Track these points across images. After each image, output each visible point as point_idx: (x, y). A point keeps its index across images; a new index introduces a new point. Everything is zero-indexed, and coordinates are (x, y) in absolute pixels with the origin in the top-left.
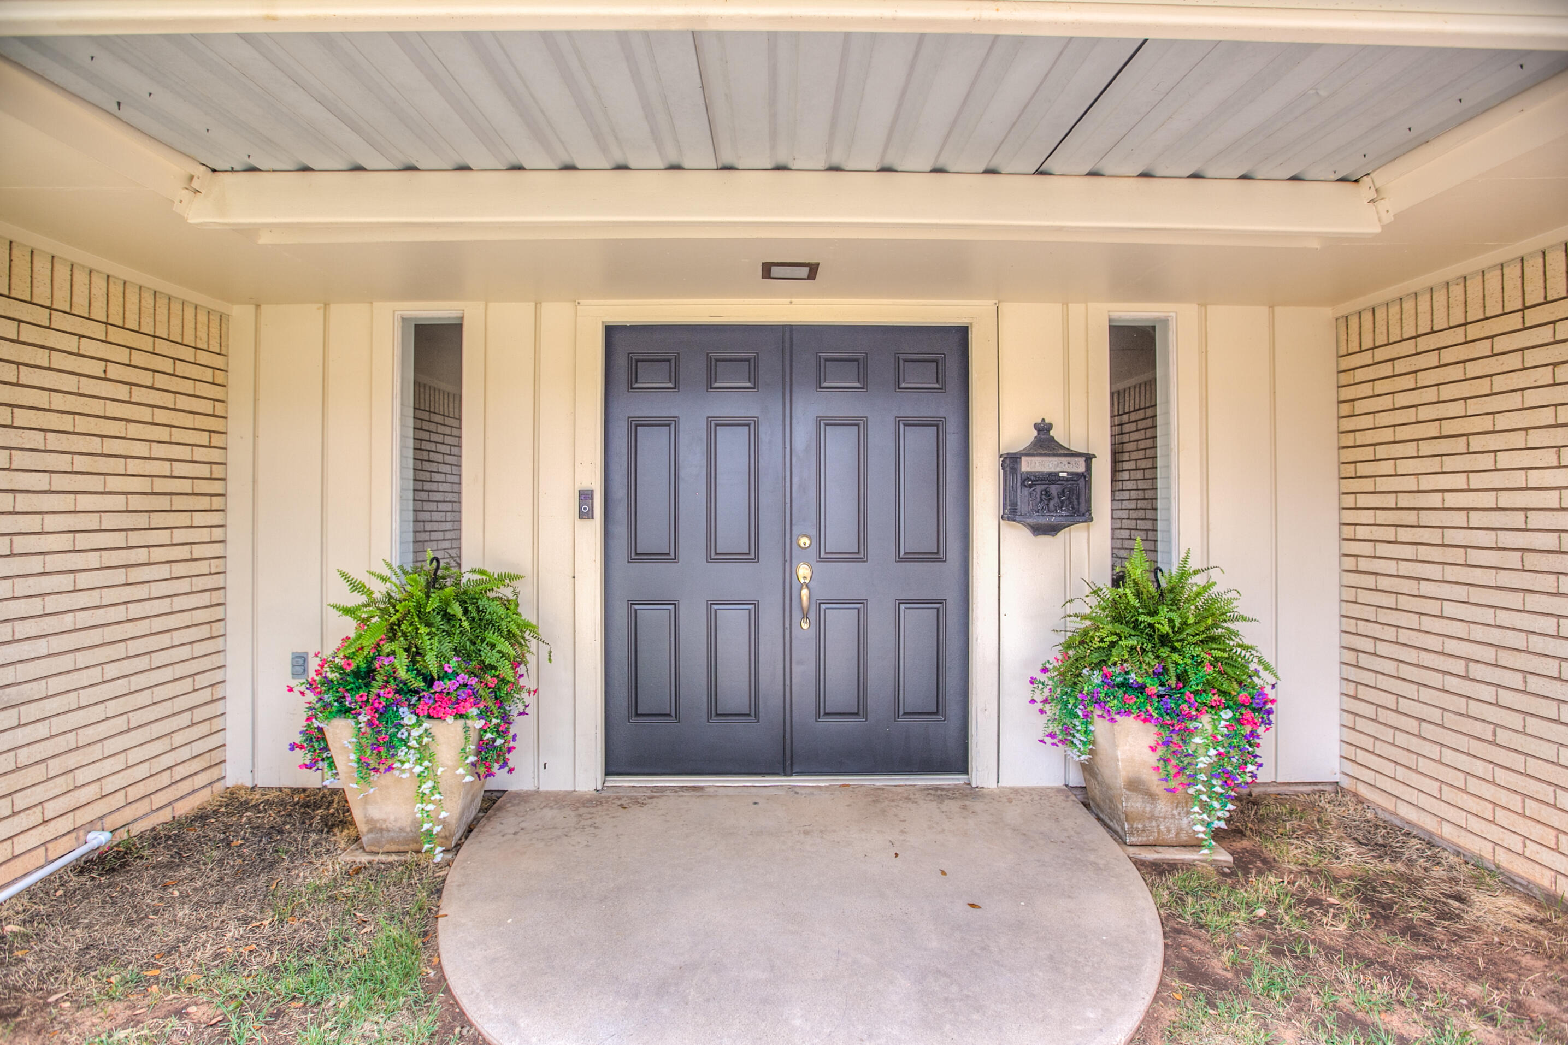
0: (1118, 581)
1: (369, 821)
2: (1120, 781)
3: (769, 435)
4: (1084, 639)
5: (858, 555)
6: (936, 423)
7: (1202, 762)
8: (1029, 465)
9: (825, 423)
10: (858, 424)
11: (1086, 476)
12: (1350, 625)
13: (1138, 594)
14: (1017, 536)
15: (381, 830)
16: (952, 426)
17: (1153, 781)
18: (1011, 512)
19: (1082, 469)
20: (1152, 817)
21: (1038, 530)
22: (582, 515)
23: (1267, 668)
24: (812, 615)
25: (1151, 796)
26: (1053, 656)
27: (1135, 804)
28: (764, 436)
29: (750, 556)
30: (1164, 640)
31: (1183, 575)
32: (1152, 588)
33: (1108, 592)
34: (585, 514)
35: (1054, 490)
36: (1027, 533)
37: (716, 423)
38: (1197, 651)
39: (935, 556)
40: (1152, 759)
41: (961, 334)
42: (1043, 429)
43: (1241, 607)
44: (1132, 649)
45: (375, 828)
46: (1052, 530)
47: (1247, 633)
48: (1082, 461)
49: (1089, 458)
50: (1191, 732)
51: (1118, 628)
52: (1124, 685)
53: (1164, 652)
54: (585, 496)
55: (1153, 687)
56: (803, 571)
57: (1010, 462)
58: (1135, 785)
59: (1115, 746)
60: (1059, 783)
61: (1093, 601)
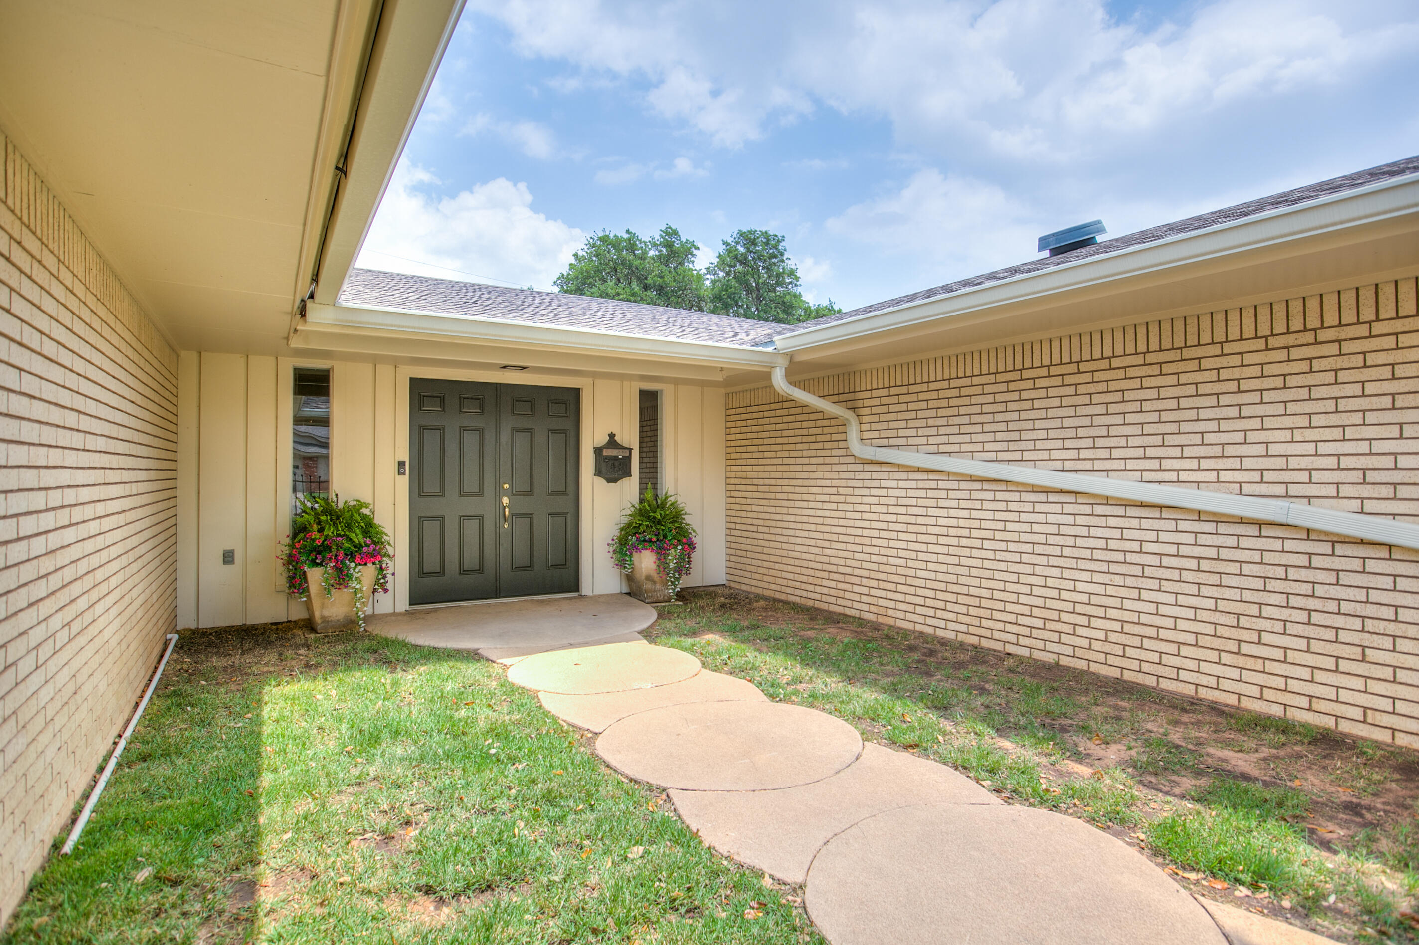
0: (641, 501)
1: (323, 617)
2: (643, 577)
3: (489, 436)
4: (629, 525)
5: (530, 493)
6: (563, 431)
7: (672, 565)
8: (606, 452)
9: (515, 430)
10: (530, 431)
11: (628, 459)
12: (729, 519)
13: (649, 506)
14: (600, 482)
15: (328, 621)
16: (571, 434)
17: (655, 576)
18: (598, 473)
19: (627, 454)
20: (655, 591)
21: (609, 481)
22: (400, 473)
23: (694, 531)
24: (509, 521)
25: (654, 582)
26: (617, 533)
27: (648, 586)
28: (487, 436)
29: (480, 493)
30: (659, 523)
31: (666, 498)
32: (654, 503)
33: (637, 506)
34: (401, 473)
35: (616, 463)
36: (605, 482)
37: (463, 429)
38: (670, 525)
39: (564, 493)
40: (654, 566)
41: (576, 393)
42: (612, 436)
43: (686, 510)
44: (647, 526)
45: (324, 619)
46: (615, 481)
47: (688, 519)
48: (628, 451)
49: (630, 450)
50: (668, 555)
51: (642, 518)
52: (645, 541)
53: (658, 527)
54: (401, 464)
55: (654, 539)
56: (505, 501)
57: (598, 451)
58: (649, 578)
59: (641, 563)
60: (618, 591)
61: (633, 509)
